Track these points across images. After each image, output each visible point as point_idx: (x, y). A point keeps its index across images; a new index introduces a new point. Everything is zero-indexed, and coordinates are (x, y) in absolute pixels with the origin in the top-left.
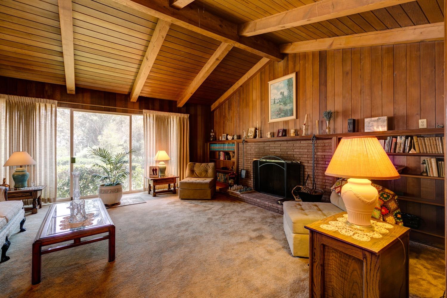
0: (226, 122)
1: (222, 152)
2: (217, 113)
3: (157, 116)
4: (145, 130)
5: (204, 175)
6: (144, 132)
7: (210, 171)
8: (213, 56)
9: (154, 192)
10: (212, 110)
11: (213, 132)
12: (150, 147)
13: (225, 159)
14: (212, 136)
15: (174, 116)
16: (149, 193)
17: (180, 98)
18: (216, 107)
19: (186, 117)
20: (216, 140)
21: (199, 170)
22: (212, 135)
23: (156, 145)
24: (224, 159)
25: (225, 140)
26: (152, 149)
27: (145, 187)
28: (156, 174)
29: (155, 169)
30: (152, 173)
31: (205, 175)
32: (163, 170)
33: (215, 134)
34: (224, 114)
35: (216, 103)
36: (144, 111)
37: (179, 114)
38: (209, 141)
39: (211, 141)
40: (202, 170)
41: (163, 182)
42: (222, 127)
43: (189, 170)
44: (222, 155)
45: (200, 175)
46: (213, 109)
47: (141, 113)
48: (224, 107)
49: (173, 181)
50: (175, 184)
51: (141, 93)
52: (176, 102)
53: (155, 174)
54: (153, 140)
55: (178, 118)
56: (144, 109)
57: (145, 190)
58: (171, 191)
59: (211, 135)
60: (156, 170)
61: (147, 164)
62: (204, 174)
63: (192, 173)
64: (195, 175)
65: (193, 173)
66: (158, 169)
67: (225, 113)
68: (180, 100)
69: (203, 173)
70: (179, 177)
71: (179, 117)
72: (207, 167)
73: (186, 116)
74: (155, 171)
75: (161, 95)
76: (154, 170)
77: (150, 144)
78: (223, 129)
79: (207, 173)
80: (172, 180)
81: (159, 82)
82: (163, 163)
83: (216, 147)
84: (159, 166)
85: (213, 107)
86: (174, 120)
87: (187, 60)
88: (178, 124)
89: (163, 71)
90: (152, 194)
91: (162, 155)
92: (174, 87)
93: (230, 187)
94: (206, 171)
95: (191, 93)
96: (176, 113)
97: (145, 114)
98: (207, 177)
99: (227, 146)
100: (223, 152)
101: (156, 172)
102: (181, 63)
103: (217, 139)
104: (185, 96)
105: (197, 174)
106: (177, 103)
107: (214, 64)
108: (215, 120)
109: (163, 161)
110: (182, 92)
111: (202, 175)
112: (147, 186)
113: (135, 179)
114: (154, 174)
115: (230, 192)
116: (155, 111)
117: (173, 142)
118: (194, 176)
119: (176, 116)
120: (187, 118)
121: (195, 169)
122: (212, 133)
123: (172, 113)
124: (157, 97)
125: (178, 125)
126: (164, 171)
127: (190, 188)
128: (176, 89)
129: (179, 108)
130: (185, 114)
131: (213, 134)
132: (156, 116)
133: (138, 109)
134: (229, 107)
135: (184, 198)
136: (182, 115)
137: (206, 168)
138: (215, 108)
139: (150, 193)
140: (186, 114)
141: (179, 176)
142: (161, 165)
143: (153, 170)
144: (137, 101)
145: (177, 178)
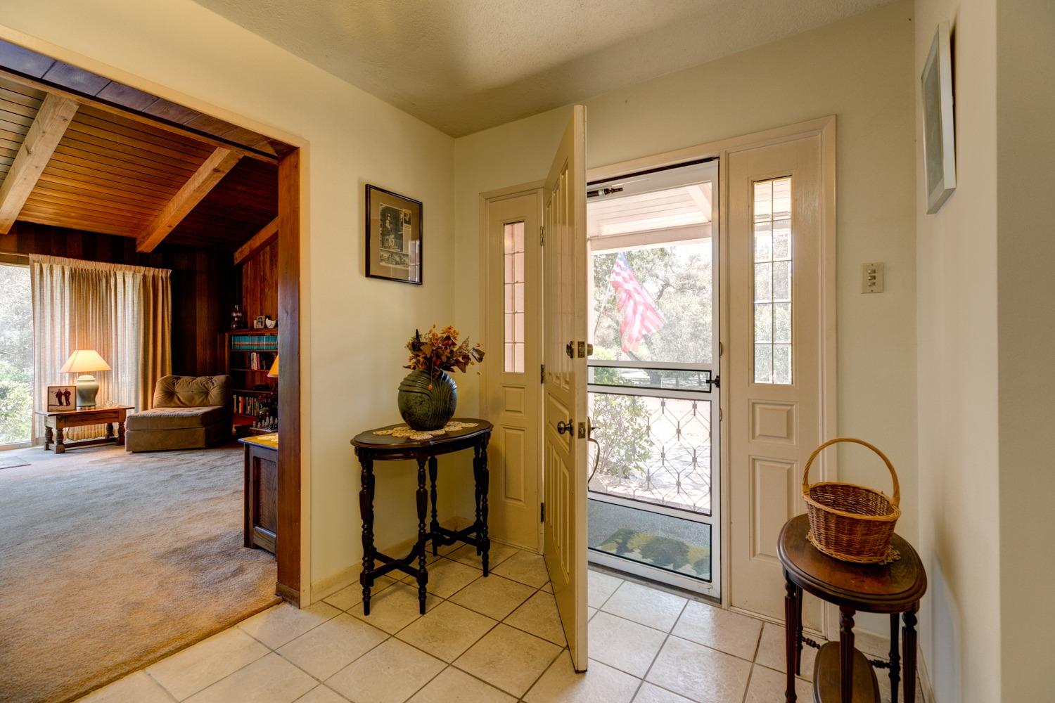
0: (266, 291)
1: (255, 354)
2: (248, 269)
3: (75, 270)
4: (38, 302)
5: (198, 402)
6: (34, 306)
7: (215, 393)
8: (207, 161)
9: (60, 442)
10: (236, 262)
11: (240, 310)
12: (53, 341)
13: (262, 368)
14: (236, 319)
15: (127, 272)
16: (47, 448)
17: (144, 233)
18: (244, 256)
19: (164, 276)
20: (245, 327)
21: (188, 391)
22: (237, 317)
23: (70, 336)
24: (259, 367)
25: (262, 327)
26: (57, 346)
27: (37, 436)
28: (68, 404)
29: (63, 391)
30: (55, 401)
31: (202, 402)
32: (89, 395)
33: (245, 314)
34: (262, 274)
35: (243, 247)
36: (31, 256)
37: (142, 268)
38: (230, 329)
39: (231, 329)
40: (195, 392)
41: (86, 420)
42: (259, 300)
43: (161, 392)
44: (255, 360)
45: (190, 402)
46: (238, 261)
47: (23, 262)
48: (262, 257)
49: (117, 418)
50: (121, 425)
51: (20, 214)
52: (135, 240)
53: (65, 404)
54: (63, 327)
55: (139, 277)
56: (31, 253)
57: (35, 442)
58: (114, 440)
59: (234, 317)
60: (67, 394)
61: (43, 380)
62: (198, 400)
63: (170, 396)
64: (175, 403)
65: (173, 398)
66: (72, 391)
67: (264, 271)
68: (143, 238)
69: (196, 397)
70: (133, 408)
71: (142, 273)
72: (207, 383)
73: (163, 274)
74: (63, 398)
75: (86, 223)
76: (62, 395)
77: (53, 333)
78: (261, 305)
79: (207, 397)
80: (114, 415)
81: (74, 197)
82: (90, 377)
83: (244, 342)
84: (77, 384)
85: (239, 256)
86: (127, 280)
87: (143, 162)
88: (139, 289)
89: (82, 176)
90: (55, 449)
91: (89, 359)
92: (120, 210)
93: (254, 422)
94: (206, 393)
95: (170, 226)
96: (133, 267)
97: (36, 264)
98: (207, 404)
99: (266, 341)
100: (257, 353)
101: (67, 399)
102: (128, 166)
103: (249, 325)
104: (154, 230)
105: (181, 399)
106: (137, 243)
107: (210, 177)
108: (244, 283)
109: (89, 373)
110: (146, 220)
111: (193, 402)
112: (41, 432)
113: (6, 419)
114: (61, 404)
115: (255, 430)
116: (68, 257)
117: (124, 331)
118: (174, 405)
119: (132, 273)
120: (167, 277)
121: (177, 389)
122: (236, 312)
123: (119, 265)
124: (75, 227)
125: (139, 292)
126: (92, 396)
127: (155, 428)
128: (129, 215)
129: (142, 254)
130: (158, 268)
131: (239, 314)
132: (71, 270)
133: (15, 252)
134: (271, 260)
135: (138, 449)
136: (149, 271)
137: (204, 386)
138: (242, 257)
139: (50, 448)
140: (163, 267)
141: (133, 405)
142: (84, 382)
143: (59, 395)
144: (11, 232)
145: (127, 410)
